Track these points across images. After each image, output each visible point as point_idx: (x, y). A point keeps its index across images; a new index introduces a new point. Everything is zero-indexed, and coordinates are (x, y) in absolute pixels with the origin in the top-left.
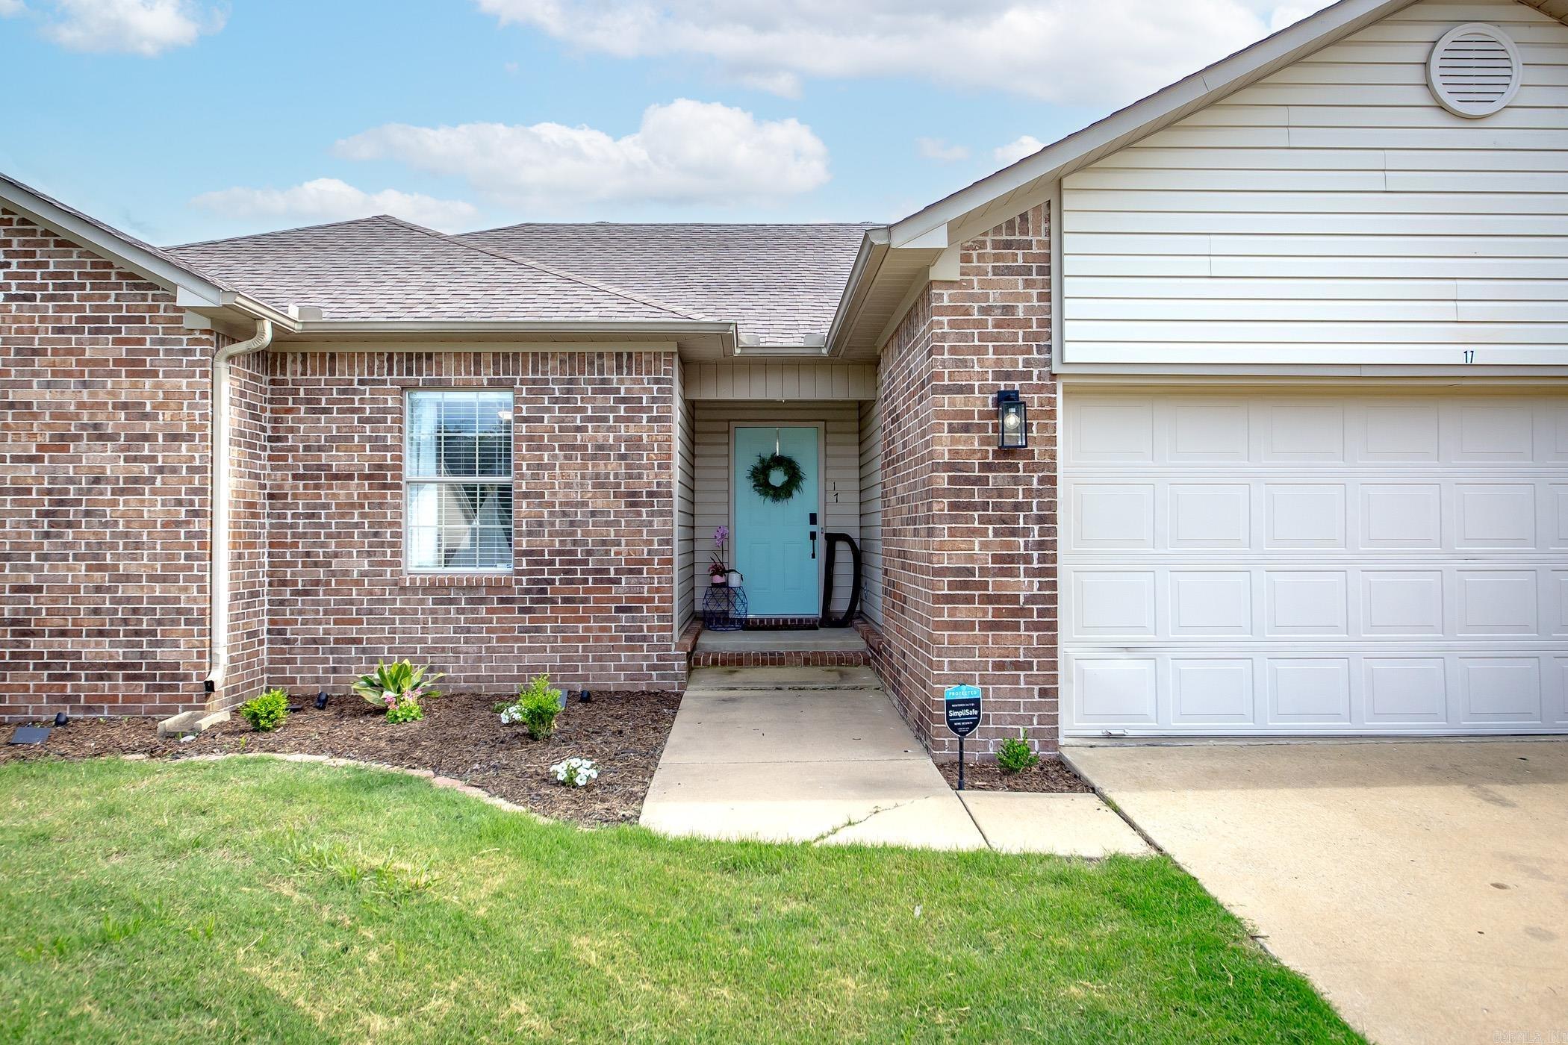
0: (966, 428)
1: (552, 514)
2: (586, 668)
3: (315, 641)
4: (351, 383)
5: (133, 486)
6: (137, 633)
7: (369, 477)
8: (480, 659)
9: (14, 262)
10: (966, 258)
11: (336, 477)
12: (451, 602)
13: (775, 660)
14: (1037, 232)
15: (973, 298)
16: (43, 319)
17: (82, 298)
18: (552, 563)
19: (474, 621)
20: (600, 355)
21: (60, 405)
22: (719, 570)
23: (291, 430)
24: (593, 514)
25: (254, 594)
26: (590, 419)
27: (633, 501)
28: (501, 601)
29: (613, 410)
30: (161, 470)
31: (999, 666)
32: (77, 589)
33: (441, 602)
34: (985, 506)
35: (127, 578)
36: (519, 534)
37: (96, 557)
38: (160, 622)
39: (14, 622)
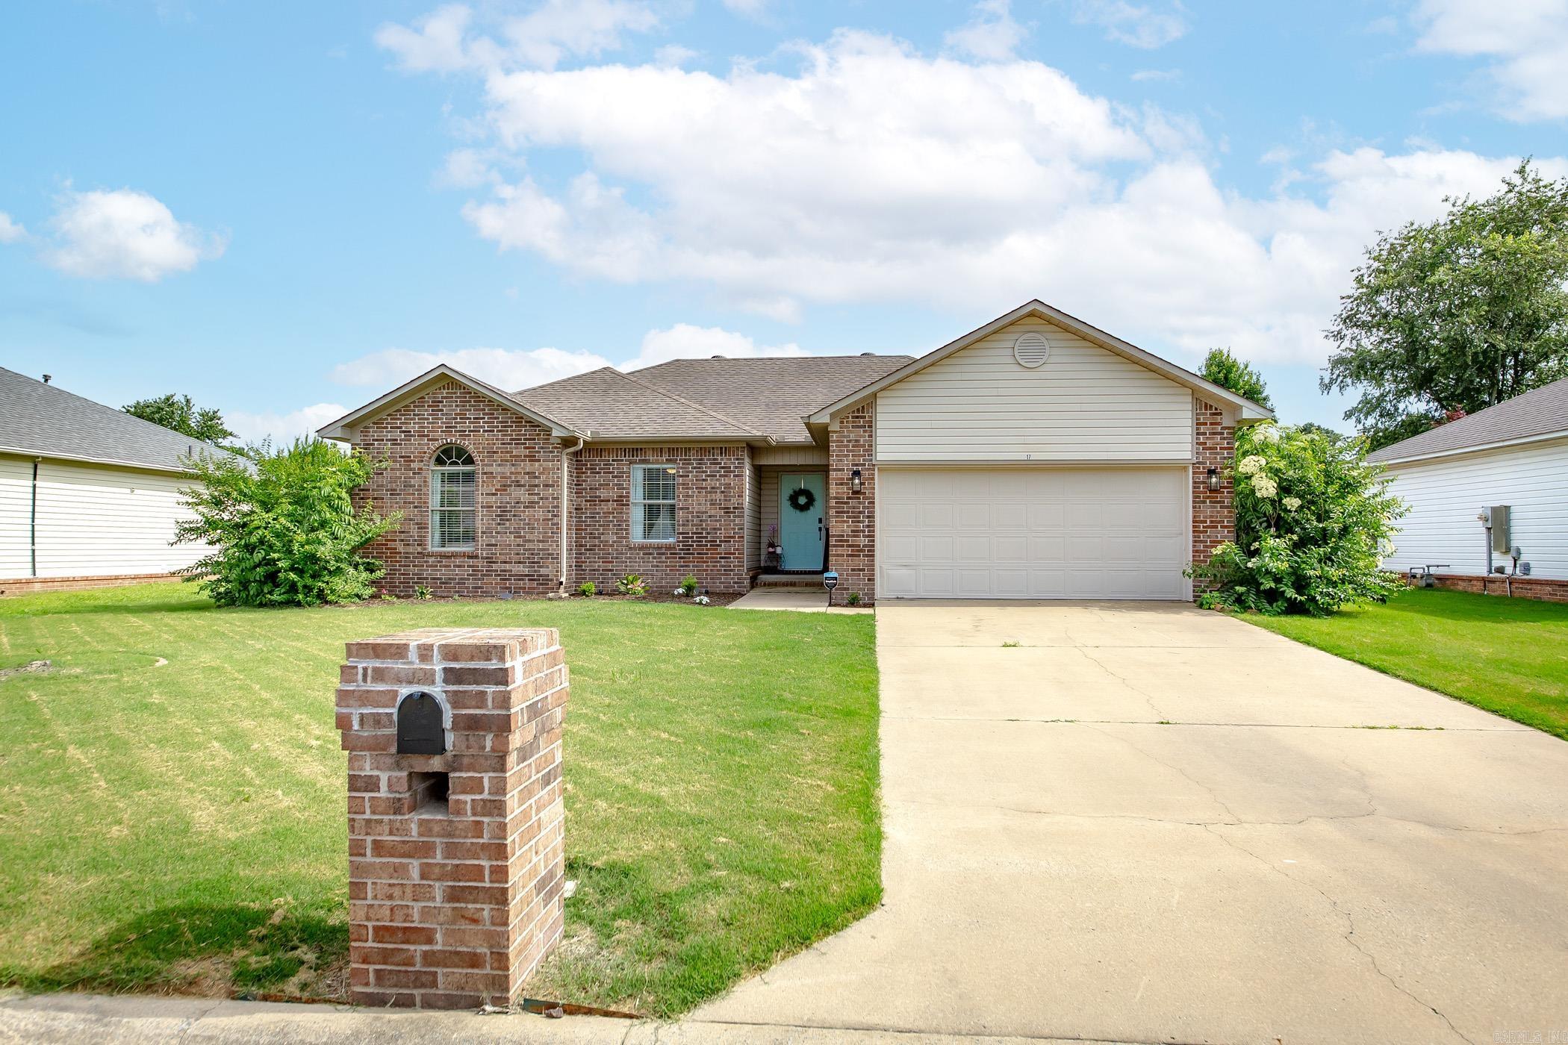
0: (842, 484)
1: (692, 517)
2: (707, 583)
3: (594, 570)
4: (609, 461)
5: (531, 505)
6: (533, 563)
7: (616, 501)
8: (662, 579)
9: (486, 417)
10: (842, 422)
11: (603, 501)
12: (650, 554)
14: (868, 413)
15: (844, 437)
16: (497, 440)
17: (512, 431)
18: (693, 537)
19: (660, 562)
20: (713, 448)
21: (503, 473)
22: (772, 545)
23: (584, 481)
24: (710, 517)
25: (571, 550)
26: (709, 476)
27: (727, 510)
28: (671, 554)
29: (718, 472)
30: (542, 499)
31: (853, 570)
32: (510, 545)
33: (647, 554)
34: (848, 512)
35: (529, 541)
36: (679, 525)
37: (517, 533)
38: (542, 558)
39: (487, 558)
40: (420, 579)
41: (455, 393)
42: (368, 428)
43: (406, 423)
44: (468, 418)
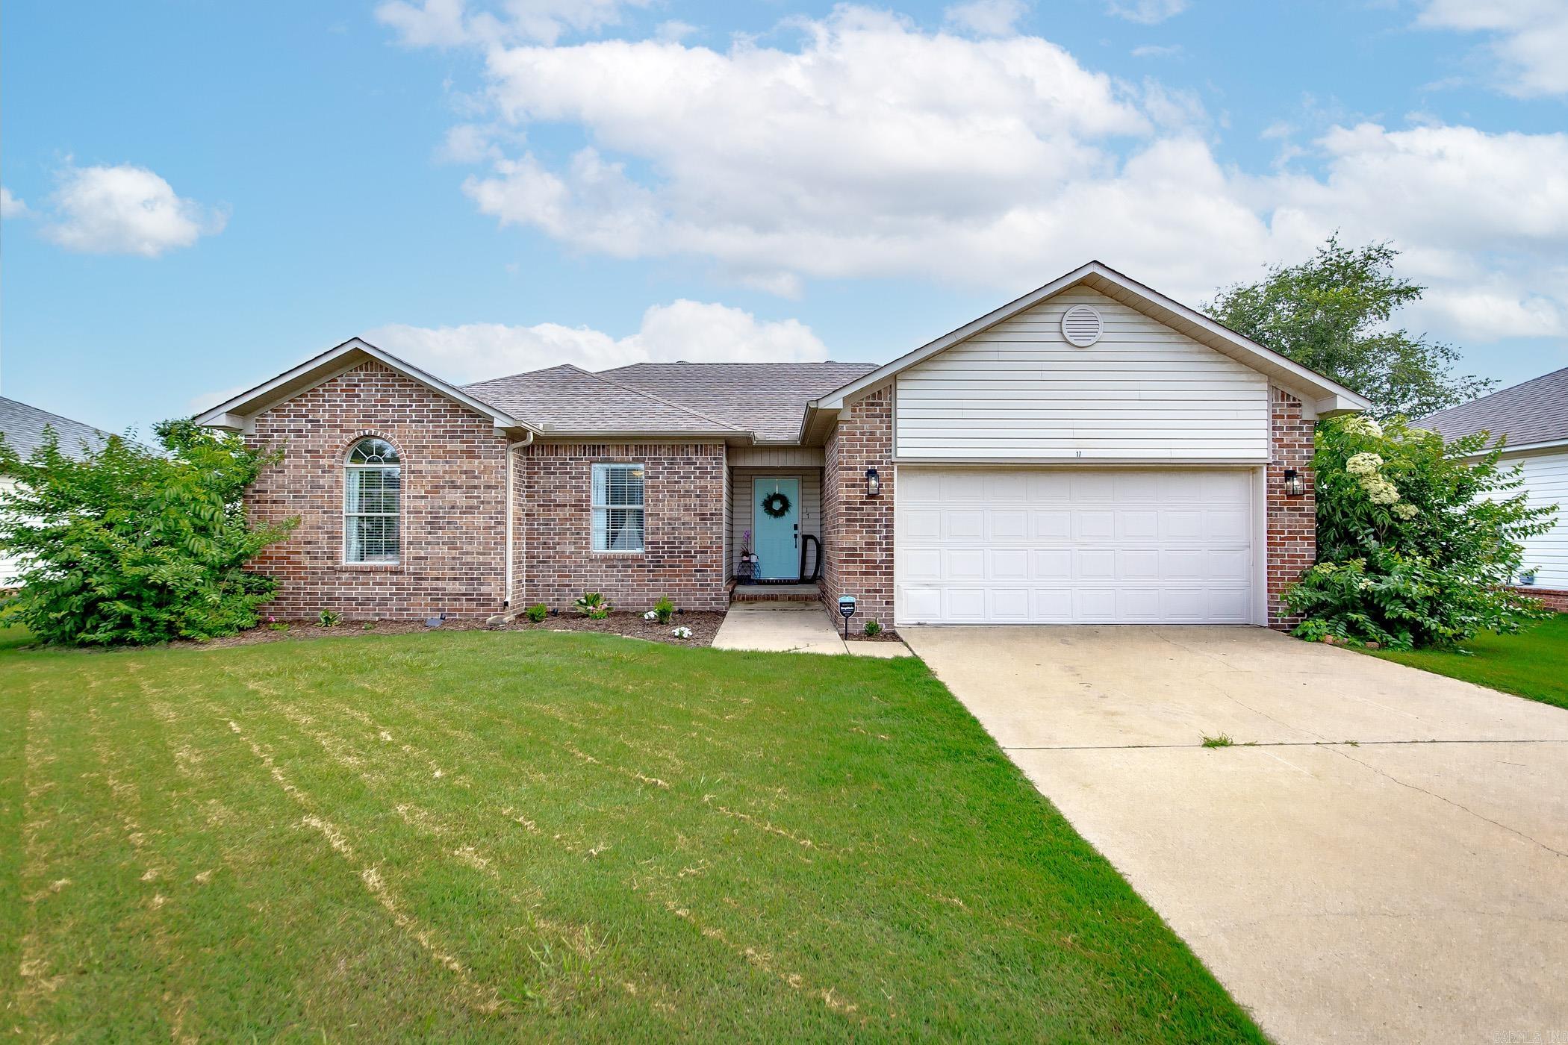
0: (853, 486)
1: (663, 524)
2: (680, 599)
3: (548, 586)
4: (566, 459)
5: (470, 510)
6: (472, 579)
7: (574, 506)
8: (628, 595)
9: (414, 404)
10: (854, 410)
11: (559, 506)
12: (614, 566)
13: (773, 598)
14: (885, 399)
15: (857, 428)
16: (427, 432)
17: (445, 421)
18: (664, 548)
19: (626, 576)
20: (687, 446)
21: (435, 472)
22: (746, 553)
23: (537, 482)
24: (683, 524)
25: (520, 562)
26: (682, 477)
27: (703, 517)
28: (639, 566)
29: (693, 473)
30: (483, 502)
31: (868, 591)
32: (444, 558)
33: (610, 567)
34: (862, 521)
35: (467, 553)
36: (647, 534)
37: (452, 543)
38: (482, 574)
39: (414, 574)
40: (331, 599)
41: (375, 375)
42: (266, 416)
43: (314, 411)
44: (391, 406)
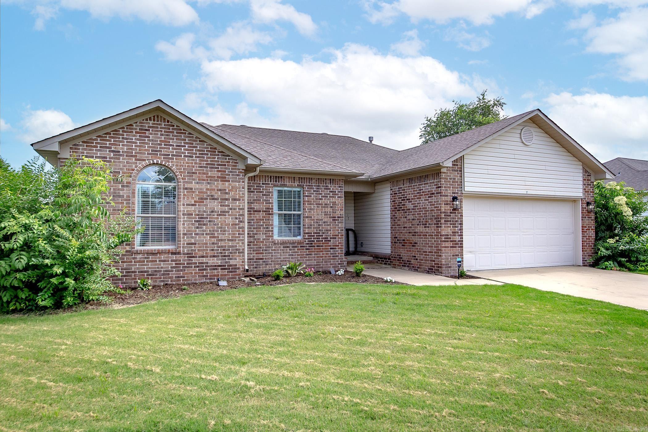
0: (447, 204)
1: (314, 222)
2: (323, 265)
4: (260, 184)
5: (223, 213)
6: (225, 256)
7: (265, 211)
9: (187, 146)
11: (256, 211)
12: (288, 247)
14: (459, 163)
15: (448, 176)
16: (196, 163)
17: (207, 158)
18: (314, 236)
19: (294, 252)
20: (326, 179)
21: (201, 189)
24: (324, 222)
26: (323, 197)
27: (334, 219)
28: (301, 247)
29: (329, 194)
30: (231, 209)
31: (453, 256)
32: (207, 244)
33: (285, 247)
34: (450, 221)
35: (222, 240)
37: (212, 234)
38: (231, 253)
39: (188, 254)
40: (129, 272)
41: (160, 124)
42: (78, 145)
43: (115, 145)
44: (171, 145)
